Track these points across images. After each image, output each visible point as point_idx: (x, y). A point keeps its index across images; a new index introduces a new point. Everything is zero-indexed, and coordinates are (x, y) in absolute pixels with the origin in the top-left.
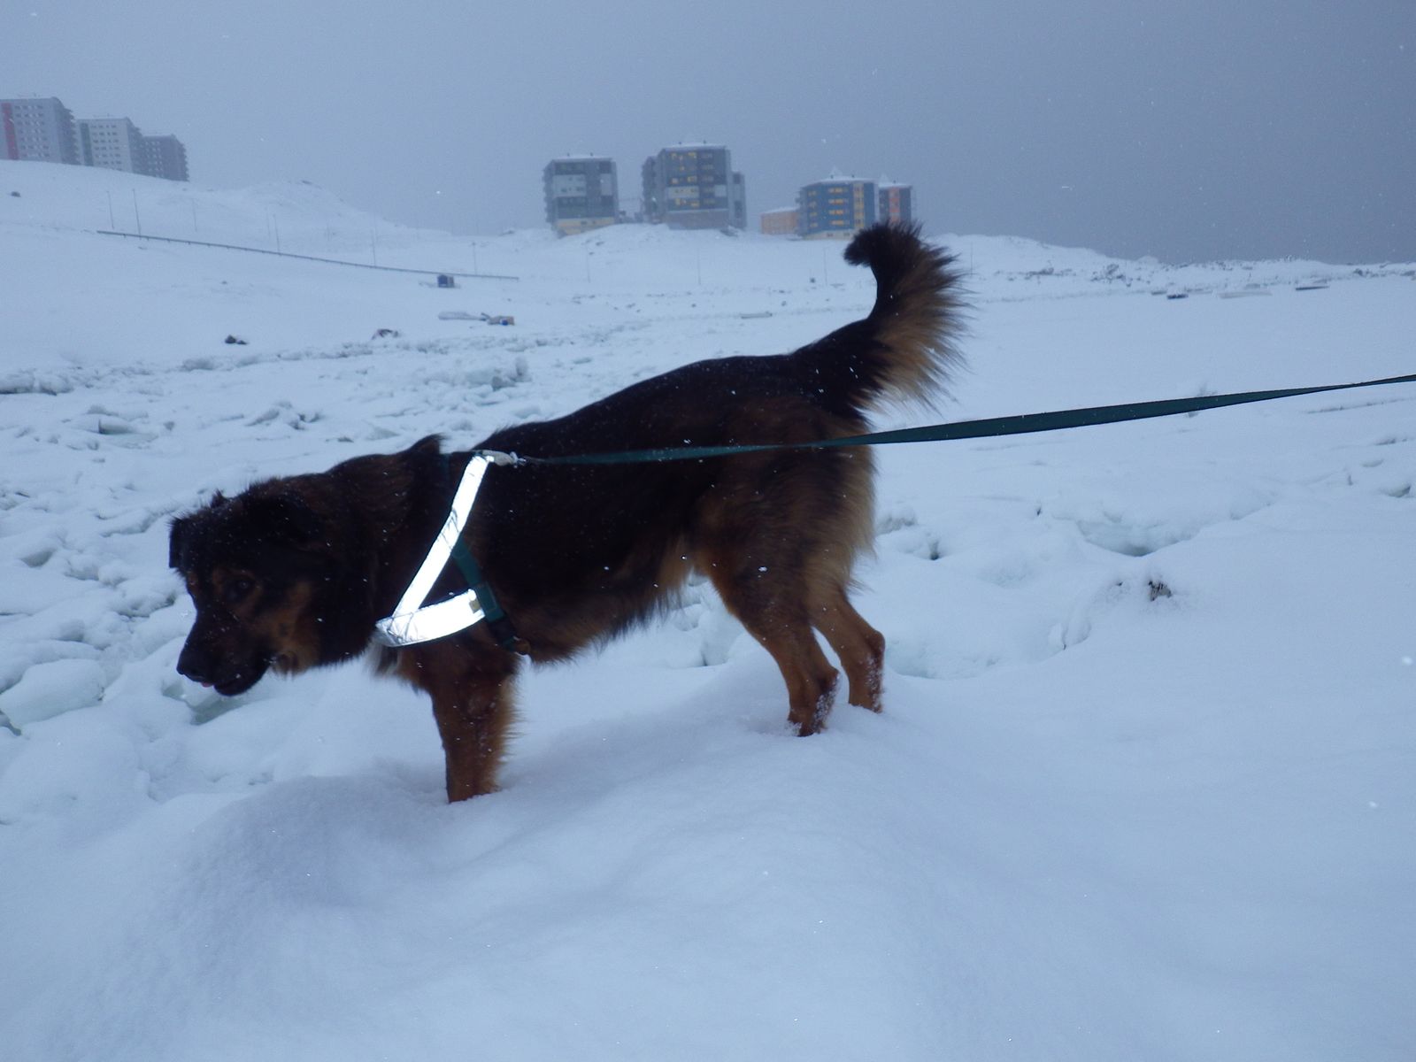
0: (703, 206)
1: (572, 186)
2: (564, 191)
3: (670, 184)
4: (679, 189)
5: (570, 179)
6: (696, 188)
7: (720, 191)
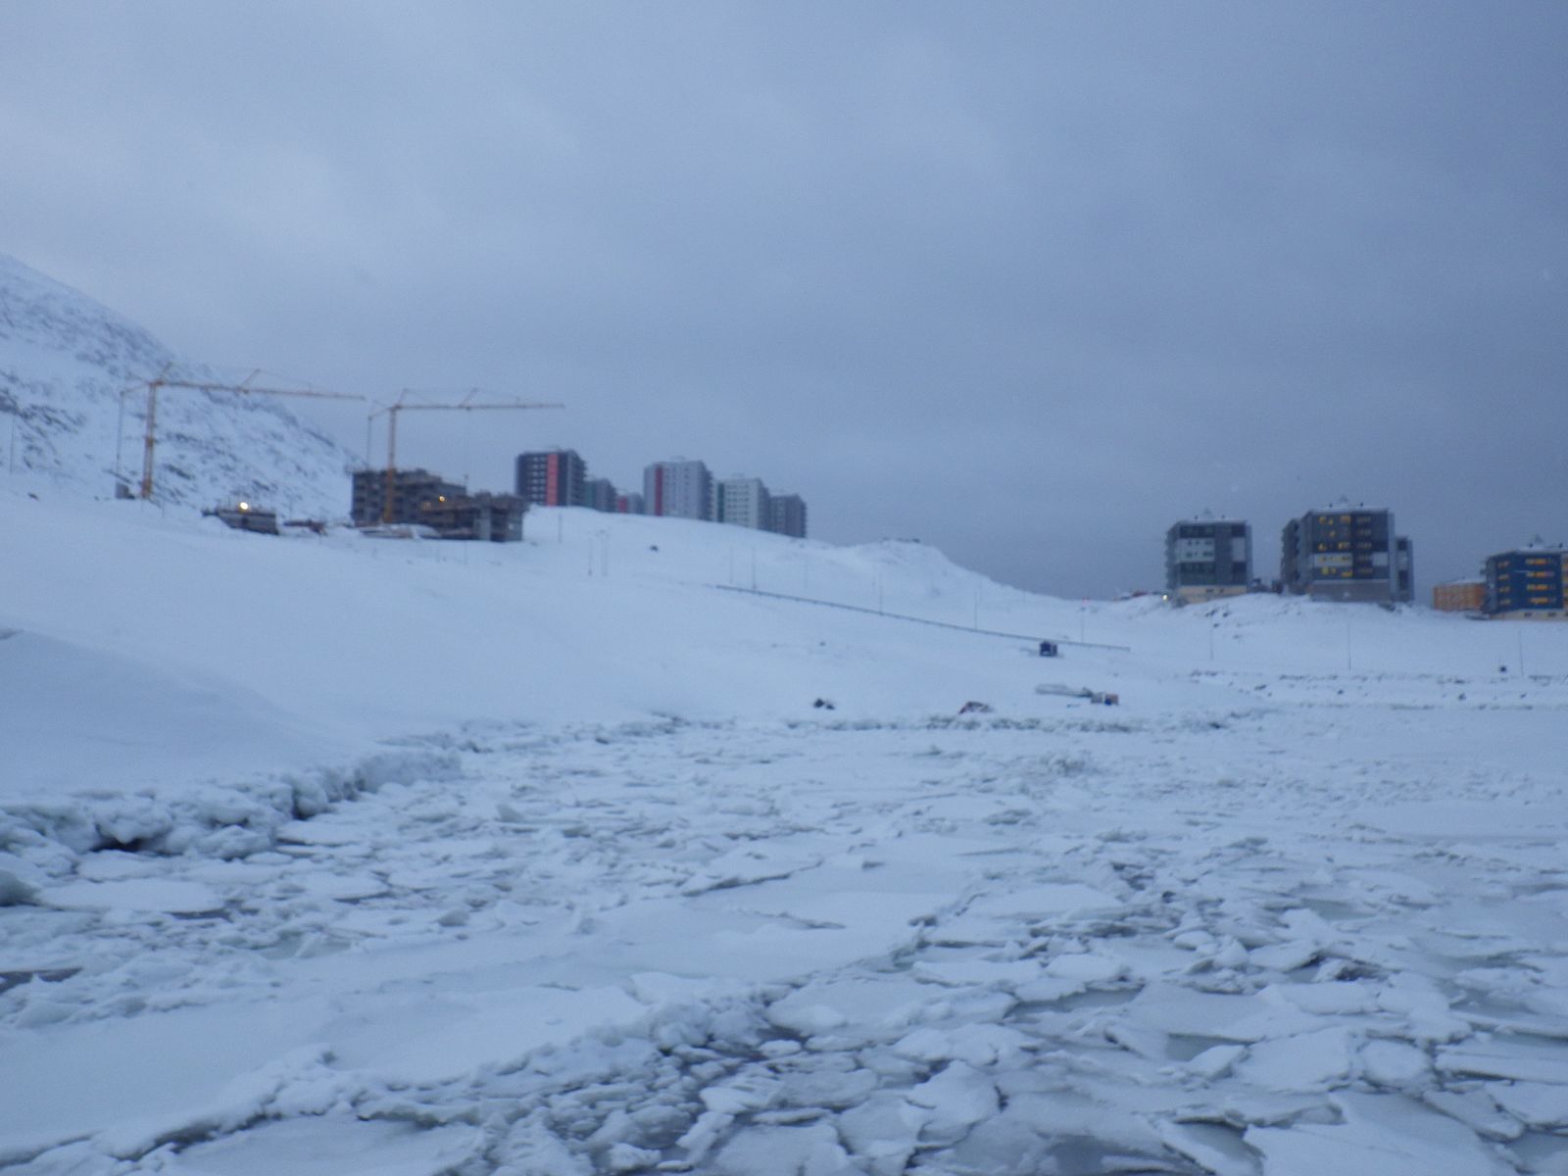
0: (1355, 576)
1: (1199, 551)
2: (1189, 555)
3: (1316, 550)
4: (1328, 556)
5: (1197, 543)
6: (1349, 555)
7: (1379, 559)
